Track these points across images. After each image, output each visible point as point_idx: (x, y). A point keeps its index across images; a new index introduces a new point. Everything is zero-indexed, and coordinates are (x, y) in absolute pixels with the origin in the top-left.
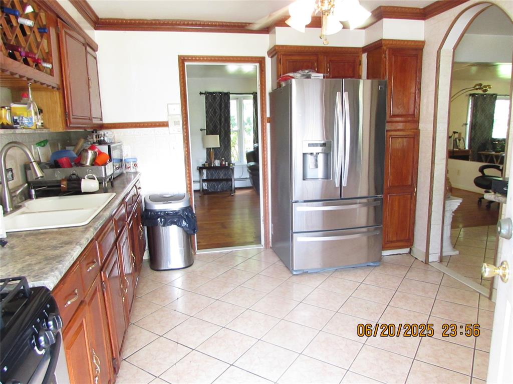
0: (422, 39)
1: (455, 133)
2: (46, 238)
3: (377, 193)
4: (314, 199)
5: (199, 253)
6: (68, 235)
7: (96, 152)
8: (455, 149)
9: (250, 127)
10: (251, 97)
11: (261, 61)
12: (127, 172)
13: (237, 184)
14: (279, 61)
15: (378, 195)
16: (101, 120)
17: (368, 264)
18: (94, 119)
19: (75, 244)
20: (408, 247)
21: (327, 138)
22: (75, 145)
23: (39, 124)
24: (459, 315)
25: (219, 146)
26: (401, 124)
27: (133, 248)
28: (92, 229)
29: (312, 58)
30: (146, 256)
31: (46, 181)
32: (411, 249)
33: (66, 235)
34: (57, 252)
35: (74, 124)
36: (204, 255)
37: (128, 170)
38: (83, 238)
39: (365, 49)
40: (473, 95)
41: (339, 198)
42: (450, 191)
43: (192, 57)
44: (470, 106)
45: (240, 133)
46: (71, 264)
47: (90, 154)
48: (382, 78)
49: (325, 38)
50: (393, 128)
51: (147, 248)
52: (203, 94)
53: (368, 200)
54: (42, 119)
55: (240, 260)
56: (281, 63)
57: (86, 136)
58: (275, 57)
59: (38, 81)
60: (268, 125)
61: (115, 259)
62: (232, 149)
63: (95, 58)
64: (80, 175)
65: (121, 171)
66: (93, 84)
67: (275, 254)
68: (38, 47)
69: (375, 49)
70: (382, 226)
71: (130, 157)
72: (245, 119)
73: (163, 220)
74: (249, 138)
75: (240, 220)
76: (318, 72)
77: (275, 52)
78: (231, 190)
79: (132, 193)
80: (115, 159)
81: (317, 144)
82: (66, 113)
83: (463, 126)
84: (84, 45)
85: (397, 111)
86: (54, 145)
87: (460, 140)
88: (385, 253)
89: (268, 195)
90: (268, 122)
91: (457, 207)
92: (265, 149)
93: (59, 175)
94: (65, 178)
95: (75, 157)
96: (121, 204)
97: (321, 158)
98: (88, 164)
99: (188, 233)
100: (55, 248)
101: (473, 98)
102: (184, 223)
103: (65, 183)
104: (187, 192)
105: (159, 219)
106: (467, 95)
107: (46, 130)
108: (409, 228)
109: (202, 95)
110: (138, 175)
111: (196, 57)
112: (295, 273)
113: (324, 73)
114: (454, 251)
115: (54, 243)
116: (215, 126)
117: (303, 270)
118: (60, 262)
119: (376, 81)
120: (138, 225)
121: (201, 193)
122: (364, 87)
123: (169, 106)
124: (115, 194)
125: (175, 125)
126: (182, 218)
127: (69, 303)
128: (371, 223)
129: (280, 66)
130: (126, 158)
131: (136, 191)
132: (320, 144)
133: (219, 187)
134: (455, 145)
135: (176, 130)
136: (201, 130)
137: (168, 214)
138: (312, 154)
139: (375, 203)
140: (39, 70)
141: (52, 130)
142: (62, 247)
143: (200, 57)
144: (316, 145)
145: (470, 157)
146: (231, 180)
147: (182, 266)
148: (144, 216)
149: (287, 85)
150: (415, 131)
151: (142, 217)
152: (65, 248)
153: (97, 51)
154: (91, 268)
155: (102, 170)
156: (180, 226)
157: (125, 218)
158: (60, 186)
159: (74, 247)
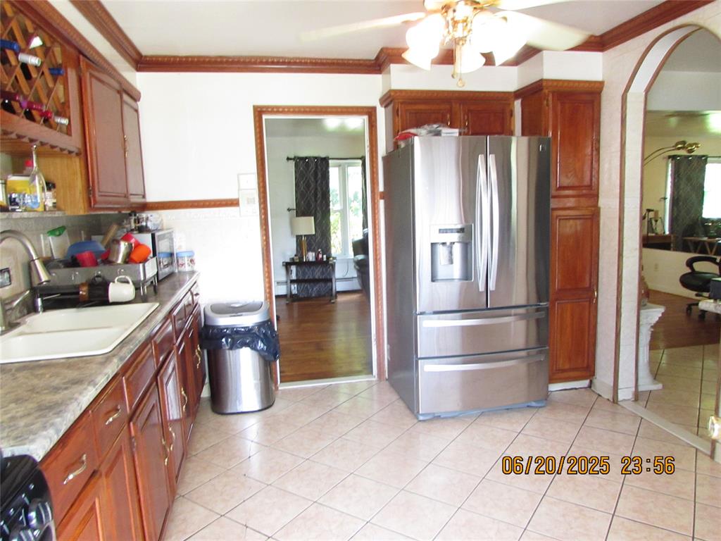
0: (599, 78)
1: (649, 211)
2: (45, 374)
3: (540, 299)
4: (449, 309)
5: (283, 387)
6: (79, 369)
7: (131, 244)
8: (650, 234)
9: (358, 205)
10: (359, 163)
11: (370, 113)
12: (179, 272)
13: (339, 286)
14: (396, 112)
15: (541, 302)
16: (144, 196)
17: (529, 404)
18: (132, 196)
19: (86, 383)
20: (587, 379)
21: (466, 221)
22: (105, 234)
23: (49, 203)
24: (668, 483)
25: (314, 233)
26: (572, 200)
27: (184, 382)
28: (115, 360)
29: (442, 107)
30: (206, 393)
31: (58, 286)
32: (591, 382)
33: (76, 368)
34: (58, 397)
35: (101, 203)
36: (289, 390)
37: (182, 269)
38: (100, 374)
39: (518, 94)
40: (673, 157)
41: (485, 307)
42: (647, 295)
43: (273, 107)
44: (670, 173)
45: (344, 213)
46: (77, 417)
47: (123, 246)
48: (543, 133)
49: (459, 77)
50: (561, 206)
51: (207, 380)
52: (291, 159)
53: (527, 310)
54: (55, 197)
55: (342, 398)
56: (398, 115)
57: (120, 220)
58: (390, 107)
59: (47, 144)
60: (381, 203)
61: (154, 402)
62: (333, 236)
63: (137, 111)
64: (107, 278)
65: (171, 271)
66: (131, 147)
67: (392, 389)
68: (49, 96)
69: (533, 94)
70: (547, 348)
71: (183, 249)
72: (350, 194)
73: (230, 340)
74: (355, 220)
75: (342, 338)
76: (452, 126)
77: (390, 99)
78: (331, 295)
79: (185, 302)
80: (162, 253)
81: (452, 229)
82: (89, 189)
83: (660, 200)
84: (119, 92)
85: (566, 182)
86: (74, 233)
87: (656, 221)
88: (554, 387)
89: (382, 303)
90: (381, 198)
91: (657, 319)
92: (377, 237)
93: (77, 277)
94: (87, 281)
95: (103, 251)
96: (166, 318)
97: (457, 249)
98: (120, 261)
99: (267, 359)
100: (56, 389)
101: (674, 162)
102: (261, 345)
103: (85, 288)
104: (266, 299)
105: (224, 340)
106: (664, 158)
107: (59, 212)
108: (588, 350)
109: (290, 161)
110: (195, 275)
111: (278, 107)
112: (421, 418)
113: (460, 128)
114: (656, 384)
115: (56, 382)
116: (309, 205)
117: (434, 414)
118: (58, 414)
119: (535, 138)
120: (194, 348)
121: (290, 299)
122: (518, 148)
123: (241, 177)
124: (158, 304)
125: (248, 203)
126: (258, 337)
127: (71, 477)
128: (533, 343)
129: (397, 120)
130: (178, 251)
131: (190, 299)
132: (457, 229)
133: (315, 290)
134: (651, 228)
135: (250, 210)
136: (289, 210)
137: (237, 332)
138: (444, 244)
139: (538, 315)
140: (51, 127)
141: (68, 213)
142: (66, 389)
143: (284, 107)
144: (451, 231)
145: (672, 245)
146: (330, 280)
147: (257, 407)
148: (203, 334)
149: (407, 146)
150: (593, 209)
151: (200, 335)
152: (70, 390)
153: (139, 100)
154: (111, 419)
155: (139, 270)
156: (254, 348)
157: (172, 339)
158: (78, 293)
159: (85, 389)
